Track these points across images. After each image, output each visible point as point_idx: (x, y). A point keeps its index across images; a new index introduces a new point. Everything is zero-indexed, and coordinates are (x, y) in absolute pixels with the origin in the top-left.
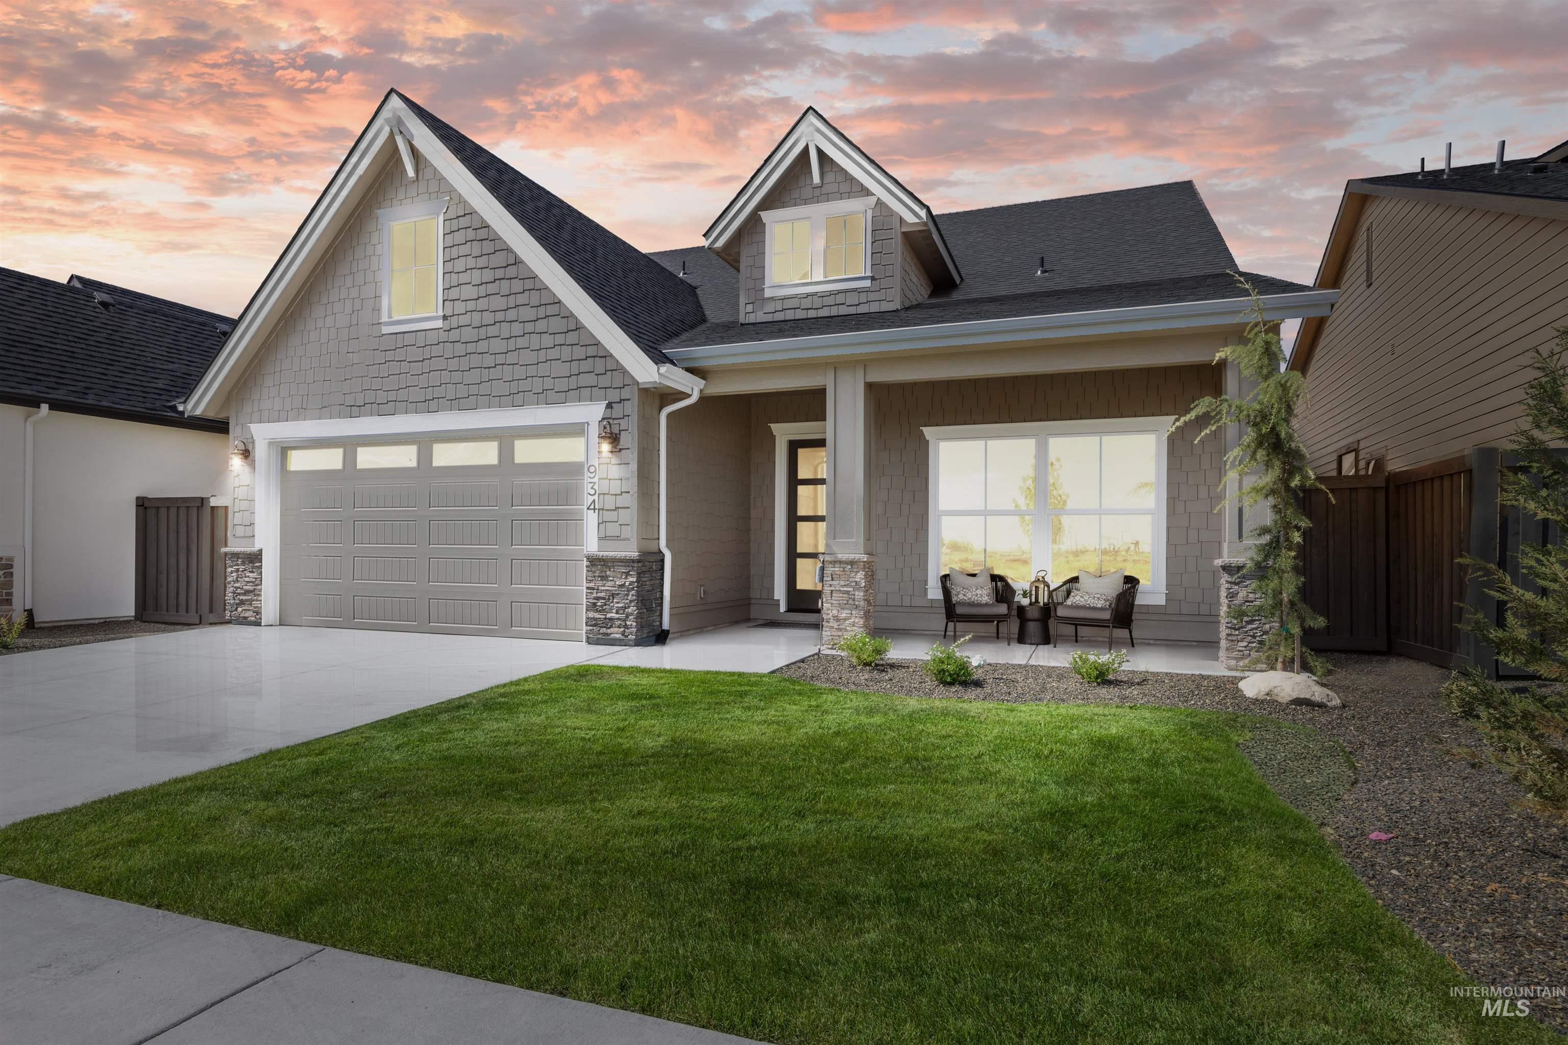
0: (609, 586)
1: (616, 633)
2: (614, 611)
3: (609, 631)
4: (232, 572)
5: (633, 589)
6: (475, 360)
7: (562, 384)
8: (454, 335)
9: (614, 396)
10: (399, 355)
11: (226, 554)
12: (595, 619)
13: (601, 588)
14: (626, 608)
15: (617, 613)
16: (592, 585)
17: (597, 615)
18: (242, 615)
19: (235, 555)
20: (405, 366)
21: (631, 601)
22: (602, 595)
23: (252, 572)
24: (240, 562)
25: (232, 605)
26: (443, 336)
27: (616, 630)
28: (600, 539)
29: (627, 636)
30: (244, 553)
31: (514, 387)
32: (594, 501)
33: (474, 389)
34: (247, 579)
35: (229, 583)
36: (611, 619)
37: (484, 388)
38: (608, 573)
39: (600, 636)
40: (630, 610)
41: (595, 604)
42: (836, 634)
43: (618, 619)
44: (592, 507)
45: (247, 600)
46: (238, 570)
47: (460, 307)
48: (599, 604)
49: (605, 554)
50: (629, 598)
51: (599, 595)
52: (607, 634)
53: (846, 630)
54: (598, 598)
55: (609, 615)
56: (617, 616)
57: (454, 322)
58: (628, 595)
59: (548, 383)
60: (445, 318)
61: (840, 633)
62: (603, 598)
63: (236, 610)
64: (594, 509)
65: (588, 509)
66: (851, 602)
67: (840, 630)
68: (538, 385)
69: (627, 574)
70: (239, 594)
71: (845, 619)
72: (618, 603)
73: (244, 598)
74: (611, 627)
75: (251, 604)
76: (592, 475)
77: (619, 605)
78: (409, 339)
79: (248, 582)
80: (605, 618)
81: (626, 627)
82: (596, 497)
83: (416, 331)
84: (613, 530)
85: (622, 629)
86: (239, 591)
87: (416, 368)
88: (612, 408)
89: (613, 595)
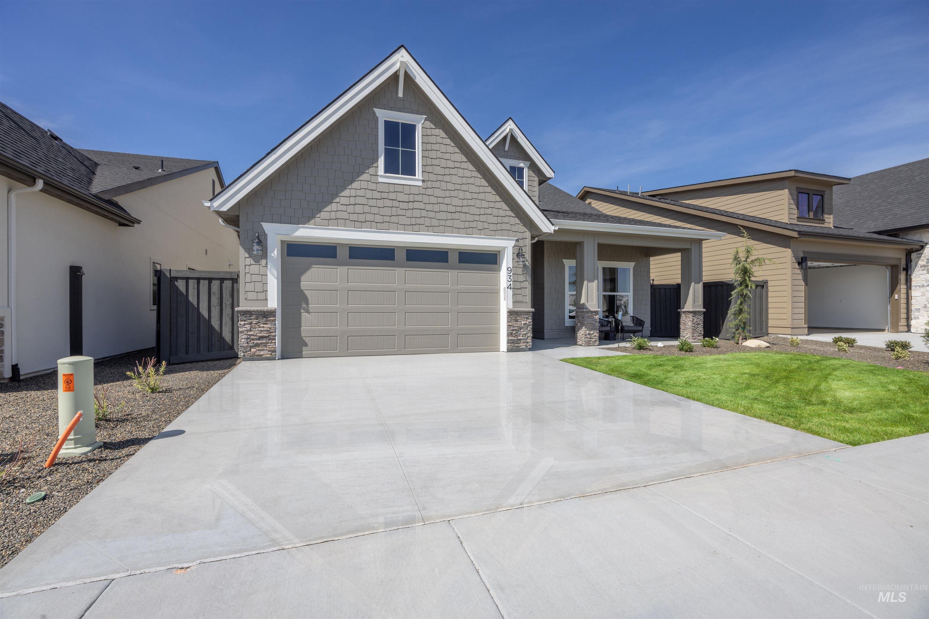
0: (518, 324)
1: (522, 345)
2: (521, 336)
3: (519, 345)
4: (244, 325)
5: (530, 325)
6: (443, 207)
7: (492, 227)
8: (429, 192)
9: (520, 236)
10: (392, 196)
11: (238, 312)
12: (512, 340)
13: (515, 325)
14: (527, 334)
15: (522, 337)
16: (510, 324)
17: (513, 338)
18: (258, 353)
19: (248, 314)
20: (396, 204)
21: (529, 331)
22: (516, 328)
23: (267, 324)
24: (254, 317)
25: (245, 348)
26: (423, 191)
27: (523, 344)
28: (513, 302)
29: (527, 347)
30: (257, 311)
31: (467, 225)
32: (511, 284)
33: (443, 223)
34: (262, 329)
35: (242, 332)
36: (520, 340)
37: (449, 223)
38: (518, 318)
39: (515, 348)
40: (529, 335)
41: (512, 333)
42: (589, 340)
43: (524, 339)
44: (510, 287)
45: (262, 343)
46: (251, 323)
47: (433, 177)
48: (514, 333)
49: (517, 309)
50: (529, 329)
51: (514, 328)
52: (518, 347)
53: (592, 338)
54: (513, 330)
55: (519, 338)
56: (523, 338)
57: (429, 184)
58: (527, 328)
59: (486, 225)
60: (423, 181)
61: (590, 340)
62: (516, 330)
63: (250, 351)
64: (511, 288)
65: (508, 288)
66: (594, 327)
67: (590, 338)
68: (480, 225)
69: (528, 318)
70: (253, 339)
71: (592, 334)
72: (523, 332)
73: (259, 342)
74: (520, 343)
75: (266, 346)
76: (510, 272)
77: (524, 333)
78: (398, 188)
79: (261, 331)
80: (517, 339)
81: (527, 343)
82: (511, 283)
83: (403, 185)
84: (520, 298)
85: (525, 344)
86: (252, 337)
87: (405, 206)
88: (518, 241)
89: (521, 328)
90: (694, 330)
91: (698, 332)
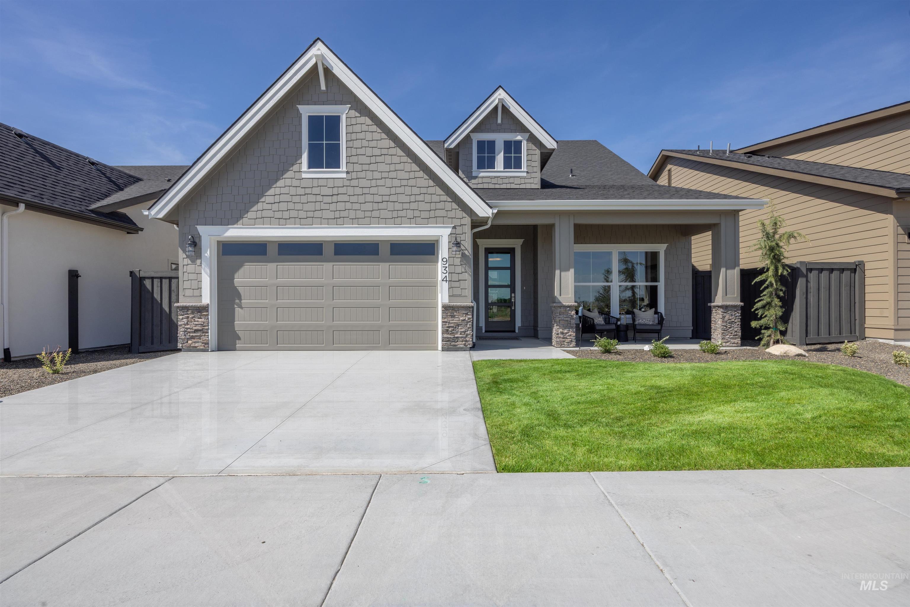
0: (456, 320)
1: (460, 344)
2: (459, 333)
3: (456, 344)
4: (183, 319)
5: (470, 322)
6: (369, 198)
7: (425, 215)
8: (354, 183)
9: (457, 222)
10: (316, 191)
11: (178, 307)
12: (448, 338)
13: (451, 322)
14: (466, 331)
15: (461, 334)
16: (446, 320)
17: (449, 336)
18: (193, 345)
19: (185, 309)
20: (319, 198)
21: (469, 328)
22: (452, 325)
23: (201, 318)
24: (190, 312)
25: (183, 340)
26: (347, 183)
27: (461, 343)
28: (449, 296)
29: (467, 346)
30: (192, 306)
31: (395, 214)
32: (446, 276)
33: (368, 214)
34: (197, 323)
35: (181, 325)
36: (457, 338)
37: (376, 214)
38: (455, 314)
39: (451, 347)
40: (468, 332)
41: (447, 330)
42: (562, 340)
43: (462, 337)
44: (445, 279)
45: (196, 336)
46: (188, 317)
47: (358, 167)
48: (450, 330)
49: (452, 304)
50: (468, 326)
51: (450, 325)
53: (567, 338)
54: (449, 327)
55: (456, 336)
56: (461, 336)
57: (354, 175)
58: (467, 325)
59: (417, 213)
60: (348, 173)
61: (564, 340)
62: (453, 327)
63: (187, 342)
64: (446, 281)
65: (443, 280)
68: (410, 214)
69: (467, 314)
70: (189, 332)
71: (566, 333)
72: (461, 329)
73: (194, 334)
74: (458, 341)
75: (200, 339)
76: (445, 263)
77: (462, 330)
78: (321, 183)
79: (197, 325)
80: (454, 337)
81: (466, 341)
82: (447, 275)
83: (327, 178)
84: (457, 291)
85: (464, 343)
86: (189, 330)
87: (328, 199)
88: (456, 228)
89: (458, 325)
90: (725, 331)
91: (732, 333)
